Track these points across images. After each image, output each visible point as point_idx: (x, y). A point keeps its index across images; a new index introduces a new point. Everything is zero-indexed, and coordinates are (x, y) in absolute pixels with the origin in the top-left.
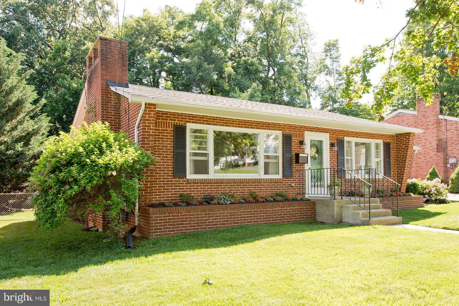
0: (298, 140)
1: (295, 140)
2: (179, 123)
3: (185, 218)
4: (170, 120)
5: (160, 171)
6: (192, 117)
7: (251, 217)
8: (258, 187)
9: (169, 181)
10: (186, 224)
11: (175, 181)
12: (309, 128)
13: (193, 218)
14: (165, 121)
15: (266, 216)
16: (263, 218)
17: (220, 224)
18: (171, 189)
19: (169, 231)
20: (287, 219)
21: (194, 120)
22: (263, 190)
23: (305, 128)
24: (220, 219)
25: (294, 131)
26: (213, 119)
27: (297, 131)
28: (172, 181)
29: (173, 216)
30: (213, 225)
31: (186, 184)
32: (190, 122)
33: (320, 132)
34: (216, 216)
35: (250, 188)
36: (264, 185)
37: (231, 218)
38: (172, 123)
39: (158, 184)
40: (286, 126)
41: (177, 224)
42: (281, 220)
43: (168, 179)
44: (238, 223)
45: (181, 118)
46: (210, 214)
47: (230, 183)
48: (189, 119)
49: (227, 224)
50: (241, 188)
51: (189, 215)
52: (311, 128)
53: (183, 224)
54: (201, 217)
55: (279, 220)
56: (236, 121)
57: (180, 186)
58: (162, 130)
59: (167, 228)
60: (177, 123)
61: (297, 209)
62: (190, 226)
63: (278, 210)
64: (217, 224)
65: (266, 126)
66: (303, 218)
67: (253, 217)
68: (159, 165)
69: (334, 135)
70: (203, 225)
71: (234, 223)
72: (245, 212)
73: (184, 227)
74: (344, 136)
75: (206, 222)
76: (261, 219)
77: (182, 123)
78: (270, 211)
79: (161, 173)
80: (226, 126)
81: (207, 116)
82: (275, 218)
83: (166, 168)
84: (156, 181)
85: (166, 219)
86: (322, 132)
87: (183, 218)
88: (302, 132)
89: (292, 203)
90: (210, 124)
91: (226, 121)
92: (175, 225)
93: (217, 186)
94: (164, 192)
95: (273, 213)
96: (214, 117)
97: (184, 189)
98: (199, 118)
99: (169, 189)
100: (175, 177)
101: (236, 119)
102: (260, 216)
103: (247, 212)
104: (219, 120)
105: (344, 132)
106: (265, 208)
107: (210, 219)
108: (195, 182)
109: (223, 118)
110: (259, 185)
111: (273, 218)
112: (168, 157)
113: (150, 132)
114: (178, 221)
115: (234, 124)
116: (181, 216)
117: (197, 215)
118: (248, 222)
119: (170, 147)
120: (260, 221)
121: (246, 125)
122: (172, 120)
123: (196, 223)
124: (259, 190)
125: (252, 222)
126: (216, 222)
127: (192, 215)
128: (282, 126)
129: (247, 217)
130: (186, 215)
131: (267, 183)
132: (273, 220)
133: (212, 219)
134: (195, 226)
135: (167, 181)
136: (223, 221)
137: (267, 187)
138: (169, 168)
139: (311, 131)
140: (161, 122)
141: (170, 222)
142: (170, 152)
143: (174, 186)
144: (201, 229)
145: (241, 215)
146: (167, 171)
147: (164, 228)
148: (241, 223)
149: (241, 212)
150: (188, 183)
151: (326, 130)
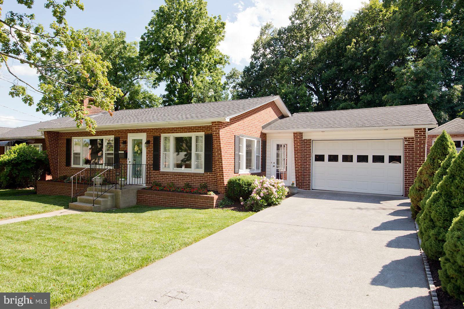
1: (122, 141)
2: (69, 138)
4: (66, 136)
6: (74, 133)
12: (132, 131)
14: (64, 137)
23: (128, 131)
24: (58, 190)
25: (121, 134)
27: (123, 134)
28: (66, 168)
32: (73, 137)
37: (62, 190)
40: (117, 131)
41: (44, 190)
43: (64, 167)
45: (69, 135)
46: (54, 187)
53: (46, 190)
57: (68, 171)
59: (41, 191)
65: (105, 133)
68: (62, 160)
69: (151, 133)
71: (63, 194)
73: (46, 192)
74: (160, 133)
85: (41, 187)
86: (141, 132)
88: (126, 134)
91: (86, 133)
94: (63, 174)
96: (81, 132)
97: (69, 173)
104: (83, 133)
105: (161, 129)
108: (74, 169)
112: (64, 156)
115: (89, 134)
116: (45, 186)
119: (65, 150)
123: (50, 191)
128: (114, 131)
138: (65, 161)
142: (65, 153)
143: (66, 171)
146: (64, 163)
148: (66, 194)
150: (71, 170)
151: (145, 130)
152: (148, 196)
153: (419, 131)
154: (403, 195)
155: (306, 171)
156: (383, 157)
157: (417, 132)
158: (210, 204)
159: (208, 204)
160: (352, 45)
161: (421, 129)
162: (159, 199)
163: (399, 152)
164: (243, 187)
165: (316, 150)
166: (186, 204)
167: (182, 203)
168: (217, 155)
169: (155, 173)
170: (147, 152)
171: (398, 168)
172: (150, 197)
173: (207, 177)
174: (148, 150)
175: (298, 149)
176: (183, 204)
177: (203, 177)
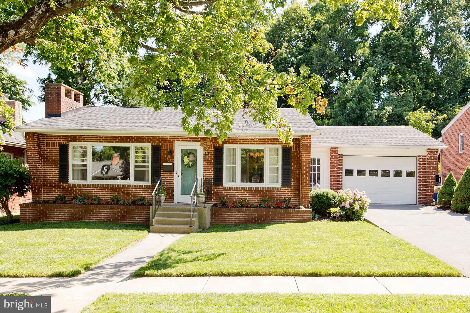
0: (167, 150)
1: (164, 150)
2: (64, 142)
3: (43, 212)
4: (57, 141)
5: (50, 177)
6: (73, 137)
7: (93, 215)
8: (126, 192)
9: (56, 185)
10: (43, 216)
11: (60, 185)
12: (180, 138)
13: (48, 212)
14: (54, 142)
15: (106, 216)
16: (103, 218)
17: (68, 219)
18: (57, 191)
19: (31, 220)
20: (126, 220)
21: (74, 139)
22: (131, 194)
23: (175, 138)
24: (67, 215)
25: (164, 142)
26: (89, 138)
27: (167, 142)
28: (58, 185)
29: (34, 210)
30: (62, 219)
31: (68, 187)
32: (71, 141)
33: (193, 141)
34: (65, 213)
35: (120, 192)
36: (133, 190)
37: (77, 215)
38: (58, 142)
39: (49, 187)
40: (155, 138)
41: (37, 216)
42: (121, 220)
43: (55, 183)
44: (82, 219)
45: (65, 139)
46: (60, 211)
47: (102, 188)
48: (71, 139)
49: (73, 219)
50: (111, 192)
51: (45, 210)
52: (183, 138)
53: (41, 216)
54: (54, 212)
55: (118, 220)
56: (108, 138)
57: (63, 189)
58: (52, 148)
59: (30, 218)
60: (62, 142)
61: (137, 212)
62: (46, 218)
63: (118, 212)
64: (66, 219)
65: (134, 140)
66: (143, 221)
67: (95, 215)
68: (49, 173)
69: (210, 143)
70: (55, 218)
71: (79, 219)
72: (88, 211)
73: (42, 218)
74: (223, 143)
75: (57, 216)
76: (102, 218)
77: (65, 143)
78: (110, 212)
79: (50, 179)
80: (99, 142)
81: (85, 136)
82: (115, 218)
83: (54, 175)
84: (47, 185)
85: (30, 212)
87: (41, 212)
88: (172, 142)
89: (132, 207)
90: (87, 142)
91: (99, 138)
92: (35, 216)
93: (91, 190)
94: (52, 193)
95: (113, 214)
96: (90, 136)
97: (66, 191)
98: (79, 137)
99: (55, 191)
100: (60, 182)
101: (108, 136)
102: (101, 215)
103: (90, 211)
104: (94, 138)
106: (106, 210)
107: (60, 214)
108: (74, 186)
109: (97, 136)
110: (127, 190)
111: (113, 218)
112: (55, 168)
113: (31, 151)
114: (38, 214)
115: (106, 140)
116: (40, 210)
117: (51, 210)
118: (90, 219)
119: (57, 160)
120: (101, 220)
121: (117, 140)
122: (53, 141)
123: (50, 216)
124: (128, 194)
125: (94, 219)
126: (65, 217)
127: (47, 210)
128: (151, 138)
129: (90, 215)
130: (43, 210)
131: (135, 188)
132: (112, 220)
133: (62, 215)
134: (49, 218)
135: (54, 185)
136: (70, 217)
137: (135, 192)
138: (56, 175)
139: (182, 141)
140: (51, 142)
141: (32, 214)
142: (57, 164)
143: (60, 189)
144: (54, 220)
145: (85, 213)
146: (55, 177)
147: (28, 218)
148: (84, 219)
149: (84, 211)
150: (69, 187)
151: (201, 139)
152: (227, 214)
153: (433, 151)
154: (416, 204)
155: (339, 185)
156: (401, 172)
157: (432, 151)
158: (307, 218)
159: (305, 218)
160: (282, 49)
161: (435, 149)
162: (243, 217)
163: (413, 167)
164: (330, 200)
165: (346, 166)
166: (279, 219)
167: (273, 219)
168: (305, 169)
169: (217, 188)
170: (204, 165)
171: (413, 181)
172: (231, 214)
173: (286, 192)
174: (205, 163)
175: (335, 164)
176: (275, 219)
177: (280, 191)
